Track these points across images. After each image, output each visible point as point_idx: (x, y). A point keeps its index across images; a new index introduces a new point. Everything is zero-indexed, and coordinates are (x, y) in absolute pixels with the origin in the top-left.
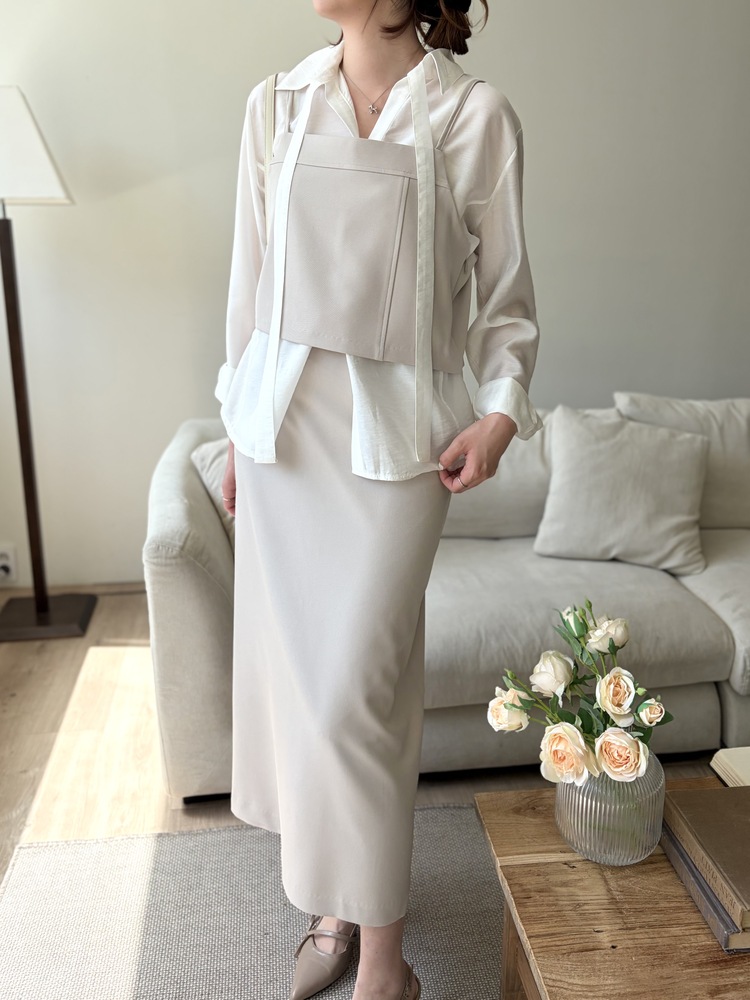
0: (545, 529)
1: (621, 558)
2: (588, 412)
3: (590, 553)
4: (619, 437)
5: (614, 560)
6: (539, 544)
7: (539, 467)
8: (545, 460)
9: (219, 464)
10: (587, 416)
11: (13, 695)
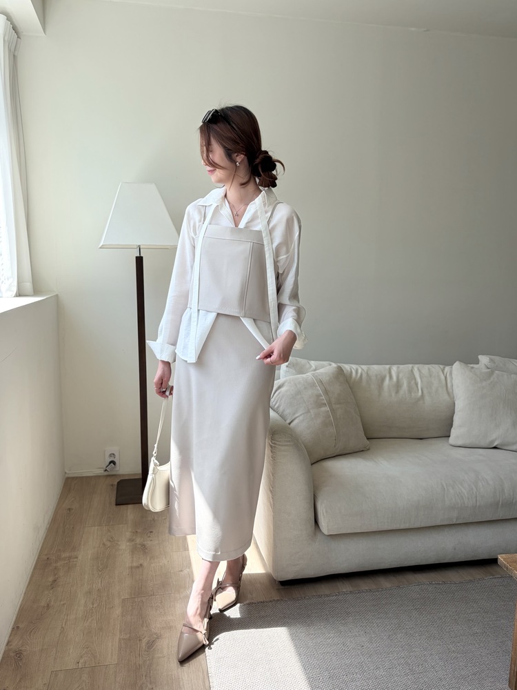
0: (454, 432)
1: (498, 447)
2: (472, 365)
3: (483, 444)
4: (492, 379)
5: (495, 448)
6: (452, 440)
7: (446, 397)
8: (450, 394)
9: (279, 393)
10: (472, 368)
11: (151, 532)
